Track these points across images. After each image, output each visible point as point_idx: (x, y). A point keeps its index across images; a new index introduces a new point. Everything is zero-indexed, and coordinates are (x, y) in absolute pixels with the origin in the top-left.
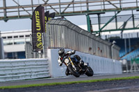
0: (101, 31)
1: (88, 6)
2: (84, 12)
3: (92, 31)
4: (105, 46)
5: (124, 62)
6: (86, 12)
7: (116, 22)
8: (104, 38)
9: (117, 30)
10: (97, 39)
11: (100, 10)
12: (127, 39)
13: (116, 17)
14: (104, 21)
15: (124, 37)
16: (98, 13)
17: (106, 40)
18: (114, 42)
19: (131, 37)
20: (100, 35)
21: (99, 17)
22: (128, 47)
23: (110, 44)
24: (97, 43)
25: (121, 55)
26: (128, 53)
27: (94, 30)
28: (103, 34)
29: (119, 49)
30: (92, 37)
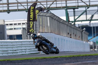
0: (75, 21)
1: (66, 3)
2: (63, 8)
3: (69, 21)
4: (78, 32)
5: (91, 43)
6: (65, 7)
7: (86, 15)
8: (77, 26)
9: (86, 20)
10: (73, 27)
11: (75, 6)
12: (94, 27)
13: (86, 11)
14: (77, 14)
15: (91, 26)
16: (74, 8)
17: (79, 27)
18: (84, 29)
19: (96, 26)
20: (74, 24)
21: (74, 11)
22: (94, 33)
23: (82, 30)
24: (72, 29)
25: (89, 38)
26: (94, 37)
27: (70, 20)
28: (76, 23)
29: (88, 34)
30: (69, 25)
